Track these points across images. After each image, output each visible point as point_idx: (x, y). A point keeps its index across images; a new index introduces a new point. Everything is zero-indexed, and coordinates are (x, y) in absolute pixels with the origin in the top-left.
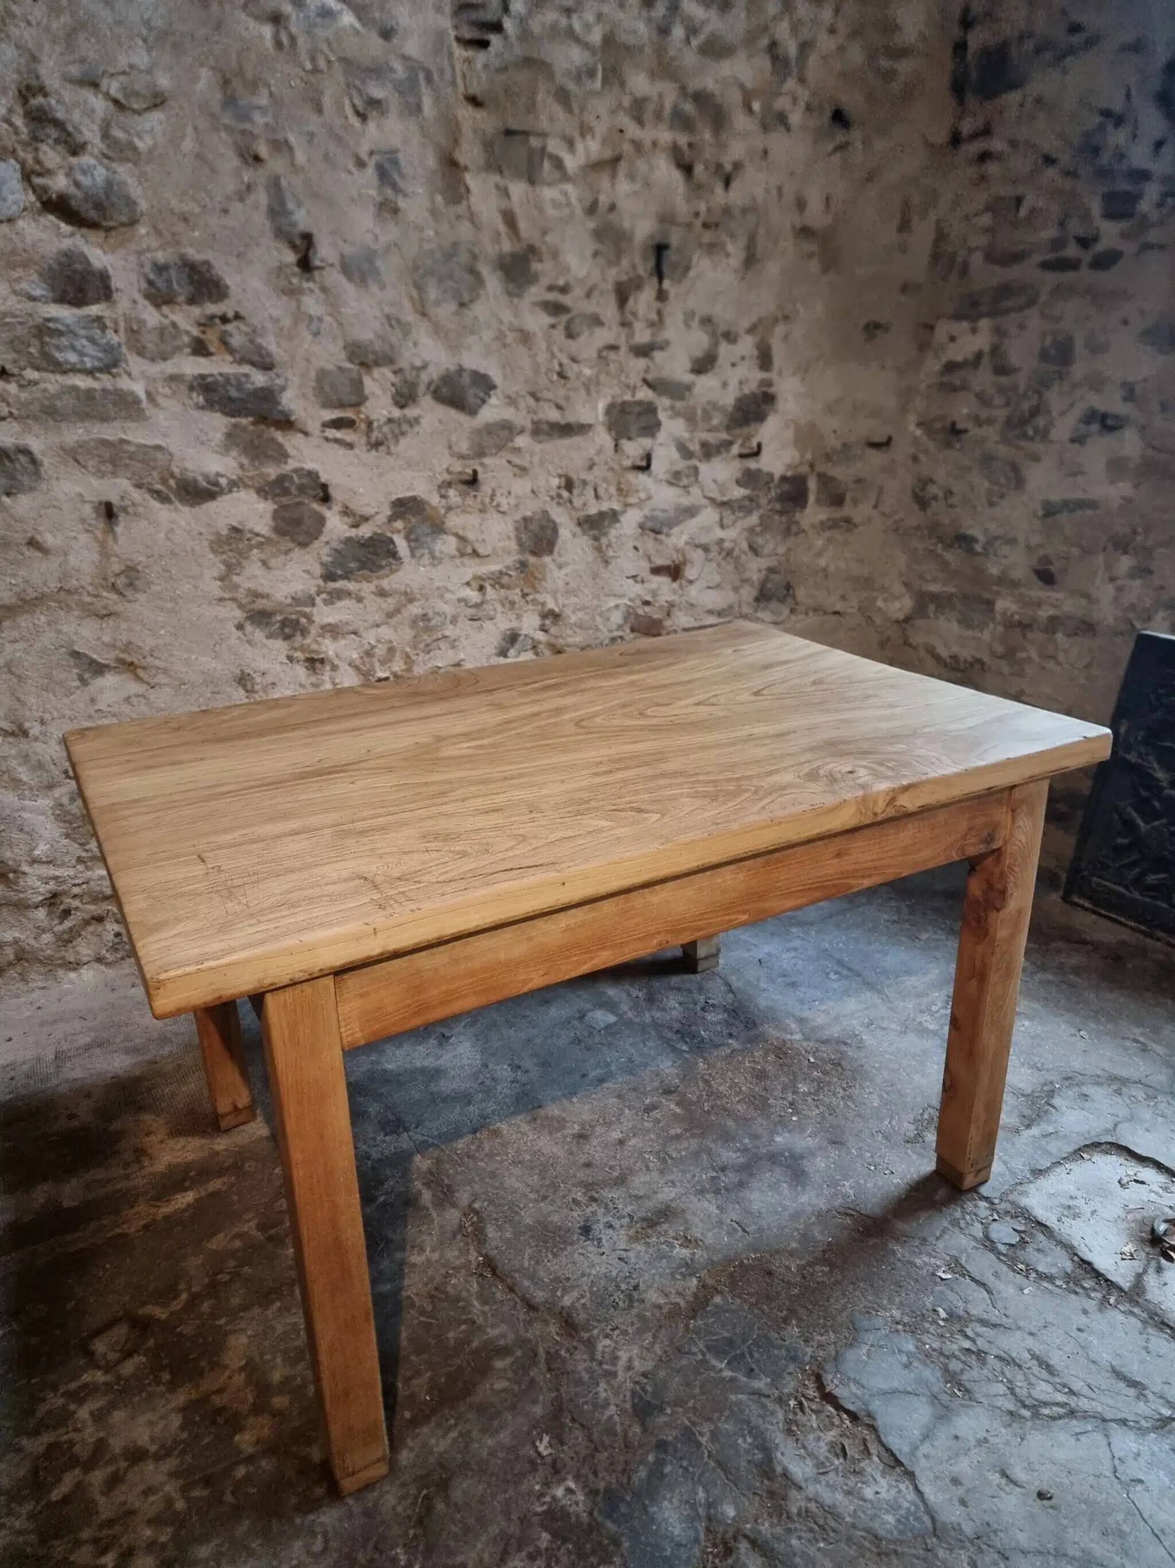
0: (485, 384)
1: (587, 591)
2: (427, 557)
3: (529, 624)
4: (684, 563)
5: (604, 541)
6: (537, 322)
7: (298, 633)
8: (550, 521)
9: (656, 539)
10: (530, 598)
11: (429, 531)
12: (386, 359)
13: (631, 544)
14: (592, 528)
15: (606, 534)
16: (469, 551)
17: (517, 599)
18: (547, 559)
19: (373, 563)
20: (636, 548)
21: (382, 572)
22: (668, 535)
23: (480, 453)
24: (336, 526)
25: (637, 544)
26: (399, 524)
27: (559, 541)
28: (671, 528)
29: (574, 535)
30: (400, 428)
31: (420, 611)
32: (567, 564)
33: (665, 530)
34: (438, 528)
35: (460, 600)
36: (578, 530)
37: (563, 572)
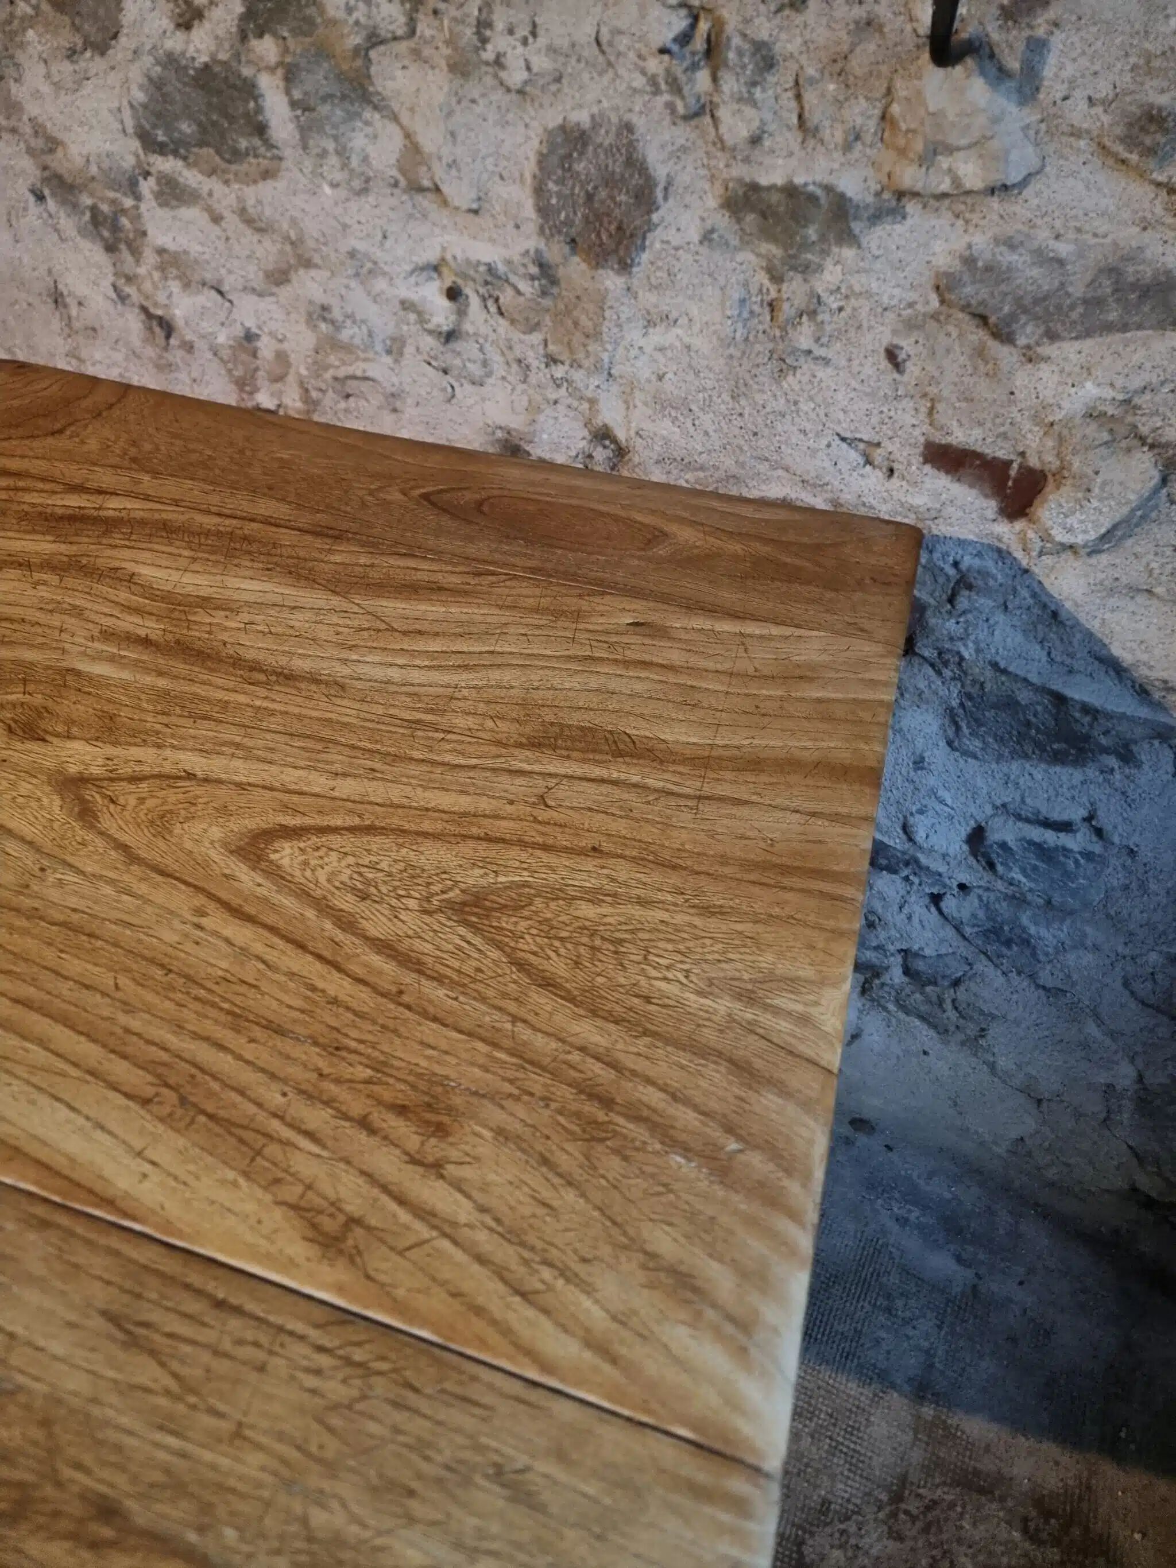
1: (706, 420)
2: (333, 160)
4: (1060, 475)
5: (795, 290)
7: (123, 247)
8: (635, 164)
9: (980, 353)
10: (559, 372)
11: (334, 88)
13: (887, 338)
14: (767, 234)
15: (806, 270)
17: (534, 360)
18: (611, 281)
19: (222, 135)
20: (891, 355)
21: (244, 167)
22: (1030, 357)
25: (907, 345)
26: (266, 48)
27: (655, 240)
28: (1052, 336)
29: (707, 237)
31: (319, 296)
32: (667, 319)
33: (1027, 333)
35: (406, 305)
36: (723, 221)
37: (657, 336)
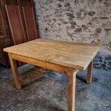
0: (94, 13)
2: (85, 31)
3: (96, 41)
5: (108, 32)
6: (102, 5)
7: (72, 37)
8: (100, 29)
12: (84, 11)
14: (107, 30)
16: (90, 31)
17: (95, 37)
21: (80, 32)
23: (92, 21)
24: (76, 27)
29: (104, 31)
30: (84, 18)
31: (83, 37)
34: (87, 28)
35: (88, 36)
